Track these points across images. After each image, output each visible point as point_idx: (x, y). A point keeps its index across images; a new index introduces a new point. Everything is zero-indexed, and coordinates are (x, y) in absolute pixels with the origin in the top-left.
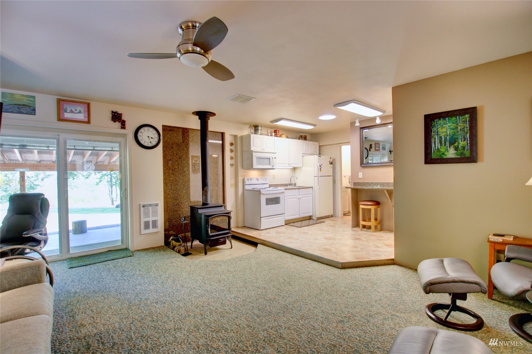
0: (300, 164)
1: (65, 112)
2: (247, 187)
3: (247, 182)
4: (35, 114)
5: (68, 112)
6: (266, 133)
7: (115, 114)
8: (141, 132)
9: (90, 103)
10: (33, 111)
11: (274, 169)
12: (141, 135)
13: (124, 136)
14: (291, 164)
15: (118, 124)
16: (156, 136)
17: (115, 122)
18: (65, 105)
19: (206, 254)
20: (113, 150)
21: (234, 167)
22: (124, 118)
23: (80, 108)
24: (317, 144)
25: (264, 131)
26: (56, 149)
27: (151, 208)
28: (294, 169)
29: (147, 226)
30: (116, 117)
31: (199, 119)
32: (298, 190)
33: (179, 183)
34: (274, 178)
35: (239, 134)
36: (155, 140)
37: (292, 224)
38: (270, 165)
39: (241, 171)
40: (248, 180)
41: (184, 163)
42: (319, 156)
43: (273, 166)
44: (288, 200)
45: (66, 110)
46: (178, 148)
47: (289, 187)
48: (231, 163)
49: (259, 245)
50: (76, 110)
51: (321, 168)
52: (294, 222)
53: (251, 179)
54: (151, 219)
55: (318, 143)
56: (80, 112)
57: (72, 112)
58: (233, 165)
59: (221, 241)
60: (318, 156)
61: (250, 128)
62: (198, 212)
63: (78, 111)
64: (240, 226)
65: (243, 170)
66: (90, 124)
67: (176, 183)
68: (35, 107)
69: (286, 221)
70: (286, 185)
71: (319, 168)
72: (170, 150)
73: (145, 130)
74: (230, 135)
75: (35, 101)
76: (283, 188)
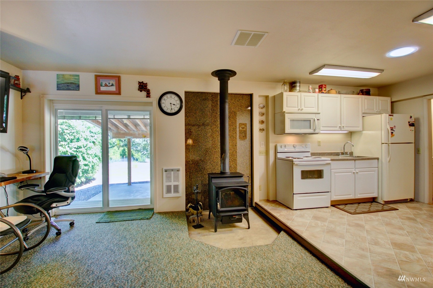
0: (359, 127)
1: (101, 86)
2: (279, 155)
3: (279, 150)
4: (79, 90)
5: (103, 85)
6: (307, 90)
7: (141, 84)
8: (164, 100)
9: (120, 76)
10: (77, 87)
11: (317, 133)
12: (164, 103)
13: (151, 104)
14: (343, 127)
15: (144, 93)
16: (179, 102)
17: (141, 91)
18: (101, 80)
19: (216, 231)
20: (145, 118)
21: (264, 133)
22: (149, 87)
23: (112, 82)
24: (388, 100)
25: (304, 87)
26: (101, 118)
27: (172, 173)
28: (351, 134)
29: (169, 190)
30: (143, 87)
31: (219, 80)
32: (354, 161)
33: (203, 149)
34: (319, 145)
35: (271, 94)
36: (177, 106)
37: (341, 207)
38: (310, 128)
39: (272, 136)
40: (281, 147)
41: (208, 128)
42: (390, 115)
43: (314, 130)
44: (336, 174)
45: (102, 84)
46: (201, 114)
47: (341, 157)
48: (261, 128)
49: (282, 233)
50: (109, 83)
51: (392, 131)
52: (346, 204)
53: (285, 146)
54: (173, 184)
55: (390, 98)
56: (112, 85)
57: (106, 85)
58: (264, 130)
59: (235, 218)
60: (387, 115)
61: (283, 85)
62: (212, 182)
63: (111, 85)
64: (271, 200)
65: (275, 135)
66: (120, 95)
67: (199, 149)
68: (79, 84)
69: (332, 201)
70: (337, 154)
71: (390, 131)
72: (193, 116)
73: (167, 97)
74: (260, 96)
75: (79, 79)
76: (328, 158)
